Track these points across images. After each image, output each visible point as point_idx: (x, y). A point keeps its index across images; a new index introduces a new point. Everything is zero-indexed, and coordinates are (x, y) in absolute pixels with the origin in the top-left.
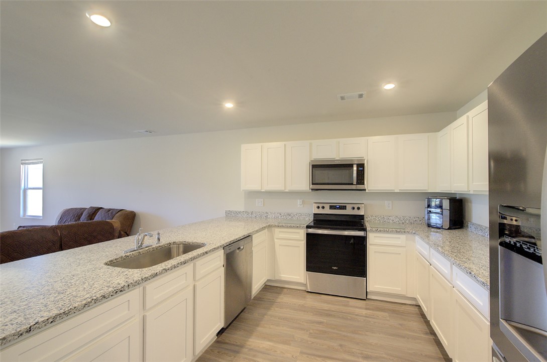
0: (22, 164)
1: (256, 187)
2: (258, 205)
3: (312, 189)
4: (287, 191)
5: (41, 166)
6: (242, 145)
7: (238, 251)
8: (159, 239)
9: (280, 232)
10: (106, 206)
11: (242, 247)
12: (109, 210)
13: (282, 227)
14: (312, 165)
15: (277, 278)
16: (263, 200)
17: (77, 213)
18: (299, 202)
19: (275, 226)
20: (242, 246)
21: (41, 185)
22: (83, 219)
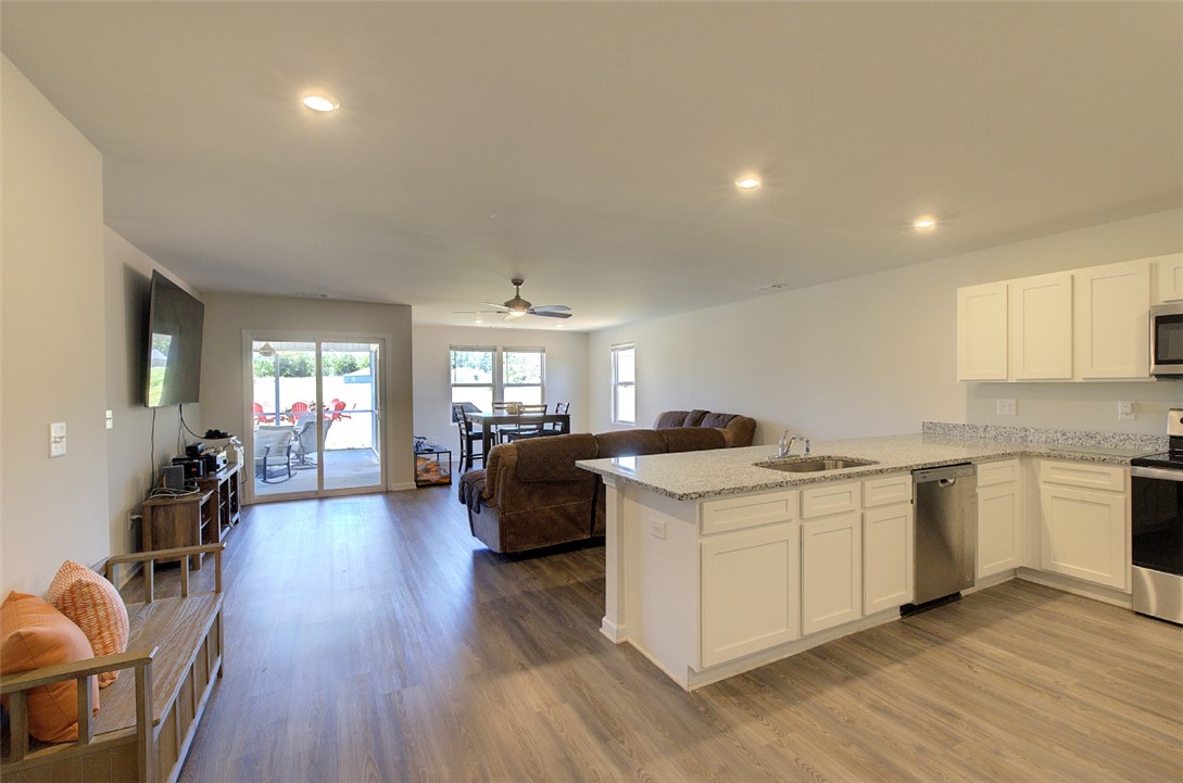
0: (613, 350)
1: (995, 373)
2: (1003, 412)
3: (1157, 376)
4: (1078, 380)
5: (633, 351)
6: (959, 290)
7: (941, 485)
8: (808, 450)
9: (1053, 468)
10: (714, 410)
11: (951, 481)
12: (719, 415)
13: (1061, 458)
14: (1157, 318)
15: (1045, 566)
16: (1013, 401)
17: (680, 417)
18: (1121, 407)
19: (1041, 455)
20: (951, 478)
21: (633, 379)
22: (686, 425)
